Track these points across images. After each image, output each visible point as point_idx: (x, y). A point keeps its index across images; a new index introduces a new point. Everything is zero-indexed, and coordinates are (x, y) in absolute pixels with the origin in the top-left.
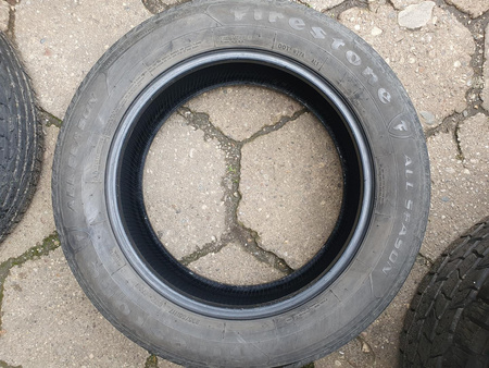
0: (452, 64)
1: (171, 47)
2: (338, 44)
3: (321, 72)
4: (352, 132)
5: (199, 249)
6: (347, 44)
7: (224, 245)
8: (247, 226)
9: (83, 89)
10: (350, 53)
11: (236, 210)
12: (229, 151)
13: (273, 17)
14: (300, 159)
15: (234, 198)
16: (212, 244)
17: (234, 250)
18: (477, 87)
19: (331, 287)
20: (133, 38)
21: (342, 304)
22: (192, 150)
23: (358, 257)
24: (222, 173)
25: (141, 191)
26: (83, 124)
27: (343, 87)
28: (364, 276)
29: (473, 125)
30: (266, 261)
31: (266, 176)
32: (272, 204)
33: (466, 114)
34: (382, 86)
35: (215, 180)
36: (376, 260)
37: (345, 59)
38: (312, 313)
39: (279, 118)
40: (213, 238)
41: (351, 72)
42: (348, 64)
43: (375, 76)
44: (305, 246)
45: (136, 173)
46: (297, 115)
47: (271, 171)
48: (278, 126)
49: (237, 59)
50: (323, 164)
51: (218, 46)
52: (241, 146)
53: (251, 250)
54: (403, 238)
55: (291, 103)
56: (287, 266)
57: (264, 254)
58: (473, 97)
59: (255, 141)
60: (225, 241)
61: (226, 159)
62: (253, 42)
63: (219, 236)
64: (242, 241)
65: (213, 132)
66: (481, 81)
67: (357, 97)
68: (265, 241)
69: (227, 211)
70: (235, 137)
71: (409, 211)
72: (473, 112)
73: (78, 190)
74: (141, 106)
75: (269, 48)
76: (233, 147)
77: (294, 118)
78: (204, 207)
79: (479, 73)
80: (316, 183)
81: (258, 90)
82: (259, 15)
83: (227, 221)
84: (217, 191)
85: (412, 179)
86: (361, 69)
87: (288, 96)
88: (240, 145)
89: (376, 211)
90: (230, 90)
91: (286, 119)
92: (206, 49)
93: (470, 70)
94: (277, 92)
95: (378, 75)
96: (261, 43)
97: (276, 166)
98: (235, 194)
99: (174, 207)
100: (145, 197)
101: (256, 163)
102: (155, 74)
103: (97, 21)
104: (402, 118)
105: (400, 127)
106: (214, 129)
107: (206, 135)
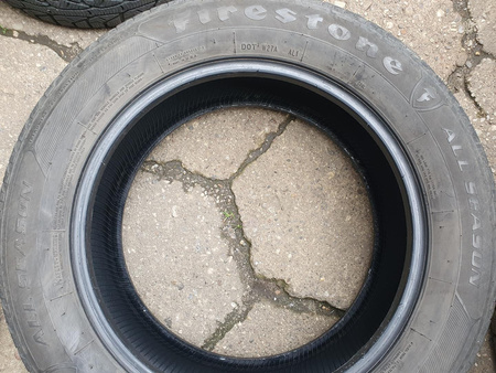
0: (434, 14)
1: (107, 91)
2: (314, 21)
3: (305, 63)
4: (365, 122)
5: (221, 324)
6: (325, 17)
7: (249, 309)
8: (270, 276)
9: (9, 180)
10: (333, 28)
11: (249, 262)
12: (218, 194)
13: (223, 14)
14: (303, 176)
15: (243, 248)
16: (235, 312)
17: (264, 311)
18: (471, 31)
19: (411, 324)
20: (55, 94)
21: (435, 343)
22: (174, 208)
23: (430, 274)
24: (218, 222)
25: (128, 279)
26: (23, 225)
27: (338, 72)
28: (448, 298)
29: (481, 74)
30: (305, 310)
31: (271, 209)
32: (290, 239)
33: (469, 64)
34: (386, 54)
35: (212, 234)
36: (456, 271)
37: (329, 37)
38: (400, 368)
39: (263, 138)
40: (234, 305)
41: (342, 51)
42: (335, 42)
43: (373, 46)
44: (346, 276)
45: (116, 259)
46: (282, 127)
47: (275, 201)
48: (265, 146)
49: (195, 80)
50: (332, 174)
51: (167, 71)
52: (231, 184)
53: (284, 303)
54: (479, 232)
55: (272, 115)
56: (333, 308)
57: (300, 304)
58: (471, 43)
59: (245, 172)
60: (249, 304)
61: (217, 205)
62: (208, 52)
63: (239, 300)
64: (269, 296)
65: (192, 178)
66: (473, 24)
67: (359, 77)
68: (298, 287)
69: (240, 266)
70: (220, 176)
71: (476, 196)
72: (477, 60)
73: (44, 315)
74: (94, 176)
75: (230, 54)
76: (221, 188)
77: (280, 131)
78: (210, 271)
79: (467, 15)
80: (333, 197)
81: (228, 113)
82: (205, 17)
83: (243, 279)
84: (219, 246)
85: (464, 154)
86: (353, 42)
87: (265, 109)
88: (228, 183)
89: (431, 210)
90: (195, 124)
91: (272, 137)
92: (153, 80)
93: (457, 15)
94: (250, 108)
95: (376, 43)
96: (219, 51)
97: (278, 193)
98: (242, 242)
99: (174, 283)
100: (135, 283)
101: (254, 197)
102: (99, 131)
103: (12, 95)
104: (424, 85)
105: (425, 97)
106: (191, 174)
107: (185, 184)
